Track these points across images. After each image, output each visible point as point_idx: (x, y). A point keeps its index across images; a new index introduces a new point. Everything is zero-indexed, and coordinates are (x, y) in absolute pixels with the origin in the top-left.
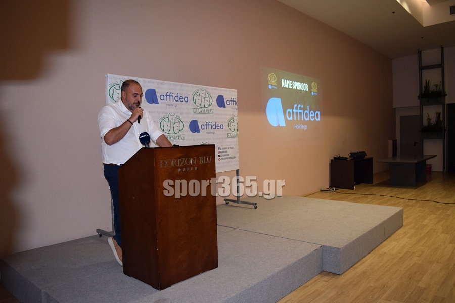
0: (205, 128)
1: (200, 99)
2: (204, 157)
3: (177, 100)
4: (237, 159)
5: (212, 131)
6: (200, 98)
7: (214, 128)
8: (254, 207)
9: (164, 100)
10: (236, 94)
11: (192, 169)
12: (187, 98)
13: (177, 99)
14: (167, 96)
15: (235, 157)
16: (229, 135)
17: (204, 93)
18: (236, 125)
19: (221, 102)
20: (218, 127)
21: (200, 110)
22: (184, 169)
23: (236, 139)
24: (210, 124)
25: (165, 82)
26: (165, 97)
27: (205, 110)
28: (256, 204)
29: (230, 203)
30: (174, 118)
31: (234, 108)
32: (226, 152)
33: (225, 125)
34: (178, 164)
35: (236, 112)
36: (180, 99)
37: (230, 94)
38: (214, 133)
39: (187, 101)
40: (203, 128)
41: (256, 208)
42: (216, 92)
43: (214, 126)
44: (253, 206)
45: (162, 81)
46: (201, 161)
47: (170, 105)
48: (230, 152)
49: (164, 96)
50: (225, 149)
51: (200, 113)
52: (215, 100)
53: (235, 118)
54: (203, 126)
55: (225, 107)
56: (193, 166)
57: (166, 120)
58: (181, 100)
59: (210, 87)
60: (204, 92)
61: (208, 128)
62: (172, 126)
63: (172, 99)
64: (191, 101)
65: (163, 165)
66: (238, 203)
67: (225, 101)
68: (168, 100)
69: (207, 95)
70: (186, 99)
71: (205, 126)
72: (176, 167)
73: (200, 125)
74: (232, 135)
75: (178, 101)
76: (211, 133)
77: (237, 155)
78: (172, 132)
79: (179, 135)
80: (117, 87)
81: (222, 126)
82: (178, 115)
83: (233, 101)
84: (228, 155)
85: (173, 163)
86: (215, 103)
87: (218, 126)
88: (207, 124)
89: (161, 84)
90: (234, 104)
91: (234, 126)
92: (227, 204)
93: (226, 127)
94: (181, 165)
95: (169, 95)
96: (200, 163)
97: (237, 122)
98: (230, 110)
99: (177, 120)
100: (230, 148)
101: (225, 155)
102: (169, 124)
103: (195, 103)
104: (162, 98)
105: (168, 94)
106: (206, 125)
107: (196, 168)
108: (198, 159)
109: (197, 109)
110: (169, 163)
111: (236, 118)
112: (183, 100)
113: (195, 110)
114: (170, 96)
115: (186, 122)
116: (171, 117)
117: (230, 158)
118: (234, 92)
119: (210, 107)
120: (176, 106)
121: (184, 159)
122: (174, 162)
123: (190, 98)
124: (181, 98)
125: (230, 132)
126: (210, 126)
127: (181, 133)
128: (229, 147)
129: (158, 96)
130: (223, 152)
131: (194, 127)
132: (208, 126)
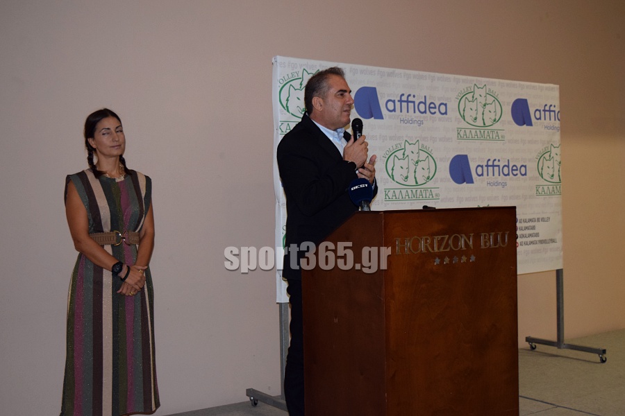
0: (485, 173)
1: (474, 108)
2: (493, 233)
3: (423, 110)
4: (559, 244)
5: (501, 179)
6: (473, 105)
7: (506, 172)
8: (599, 360)
9: (394, 110)
10: (556, 94)
11: (464, 259)
12: (446, 105)
13: (422, 107)
14: (401, 101)
15: (553, 241)
16: (540, 190)
17: (483, 95)
18: (557, 167)
19: (521, 113)
20: (514, 170)
21: (473, 131)
22: (447, 260)
23: (556, 200)
24: (496, 163)
25: (398, 71)
26: (398, 104)
27: (485, 132)
28: (604, 351)
29: (540, 347)
30: (416, 151)
31: (553, 128)
32: (533, 228)
33: (532, 166)
34: (433, 248)
35: (557, 137)
36: (430, 107)
37: (543, 95)
38: (504, 185)
39: (446, 113)
40: (480, 173)
41: (603, 361)
42: (510, 90)
43: (506, 169)
44: (596, 357)
45: (391, 70)
46: (485, 242)
47: (408, 122)
48: (541, 228)
49: (394, 102)
50: (530, 220)
51: (473, 139)
52: (508, 110)
53: (554, 151)
54: (480, 169)
55: (530, 124)
56: (467, 252)
57: (400, 154)
58: (433, 110)
59: (497, 81)
60: (483, 92)
61: (490, 173)
62: (412, 168)
63: (411, 109)
64: (453, 113)
65: (402, 249)
66: (559, 348)
67: (532, 111)
68: (404, 110)
69: (490, 99)
70: (443, 109)
71: (485, 168)
72: (429, 256)
73: (473, 166)
74: (546, 188)
75: (425, 112)
76: (497, 184)
77: (559, 237)
78: (411, 181)
79: (426, 189)
80: (296, 84)
81: (523, 169)
82: (425, 144)
83: (550, 111)
84: (537, 235)
85: (422, 246)
86: (508, 116)
87: (515, 168)
88: (490, 163)
89: (390, 75)
90: (553, 118)
91: (551, 168)
92: (533, 348)
93: (532, 171)
94: (442, 250)
95: (405, 100)
96: (483, 247)
97: (558, 158)
98: (544, 132)
99: (423, 155)
100: (543, 220)
101: (530, 235)
102: (404, 163)
103: (464, 117)
104: (391, 106)
105: (404, 98)
106: (487, 166)
107: (473, 258)
108: (477, 238)
109: (468, 131)
110: (416, 245)
111: (558, 151)
112: (437, 110)
113: (462, 133)
114: (408, 102)
115: (441, 160)
116: (409, 148)
117: (542, 242)
118: (552, 89)
119: (496, 126)
120: (420, 123)
121: (447, 236)
122: (426, 242)
123: (452, 105)
124: (432, 106)
125: (541, 182)
126: (496, 168)
127: (430, 184)
128: (541, 216)
129: (382, 103)
130: (526, 228)
131: (460, 170)
132: (490, 169)
